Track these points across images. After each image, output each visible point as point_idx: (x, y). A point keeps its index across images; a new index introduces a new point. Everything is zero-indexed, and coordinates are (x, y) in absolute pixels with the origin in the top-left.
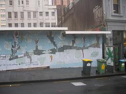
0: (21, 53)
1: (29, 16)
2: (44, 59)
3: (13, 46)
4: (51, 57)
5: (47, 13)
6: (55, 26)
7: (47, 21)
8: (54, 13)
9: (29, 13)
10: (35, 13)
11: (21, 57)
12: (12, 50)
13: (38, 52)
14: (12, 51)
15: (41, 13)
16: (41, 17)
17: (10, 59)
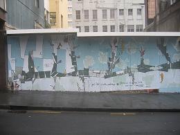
0: (120, 69)
1: (105, 16)
2: (152, 78)
3: (110, 58)
4: (162, 76)
5: (130, 11)
6: (141, 30)
7: (131, 23)
8: (140, 10)
9: (105, 11)
10: (113, 10)
11: (120, 75)
12: (109, 64)
13: (144, 68)
14: (109, 66)
15: (121, 11)
16: (121, 17)
17: (106, 77)
